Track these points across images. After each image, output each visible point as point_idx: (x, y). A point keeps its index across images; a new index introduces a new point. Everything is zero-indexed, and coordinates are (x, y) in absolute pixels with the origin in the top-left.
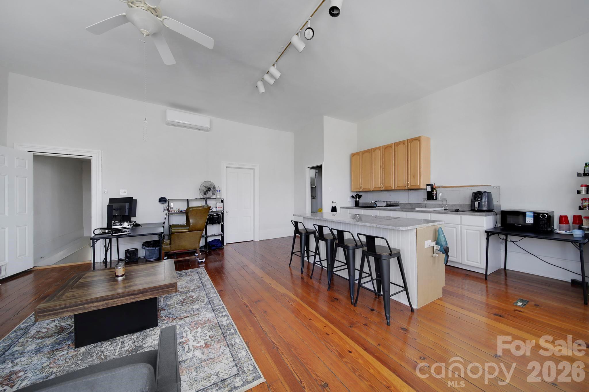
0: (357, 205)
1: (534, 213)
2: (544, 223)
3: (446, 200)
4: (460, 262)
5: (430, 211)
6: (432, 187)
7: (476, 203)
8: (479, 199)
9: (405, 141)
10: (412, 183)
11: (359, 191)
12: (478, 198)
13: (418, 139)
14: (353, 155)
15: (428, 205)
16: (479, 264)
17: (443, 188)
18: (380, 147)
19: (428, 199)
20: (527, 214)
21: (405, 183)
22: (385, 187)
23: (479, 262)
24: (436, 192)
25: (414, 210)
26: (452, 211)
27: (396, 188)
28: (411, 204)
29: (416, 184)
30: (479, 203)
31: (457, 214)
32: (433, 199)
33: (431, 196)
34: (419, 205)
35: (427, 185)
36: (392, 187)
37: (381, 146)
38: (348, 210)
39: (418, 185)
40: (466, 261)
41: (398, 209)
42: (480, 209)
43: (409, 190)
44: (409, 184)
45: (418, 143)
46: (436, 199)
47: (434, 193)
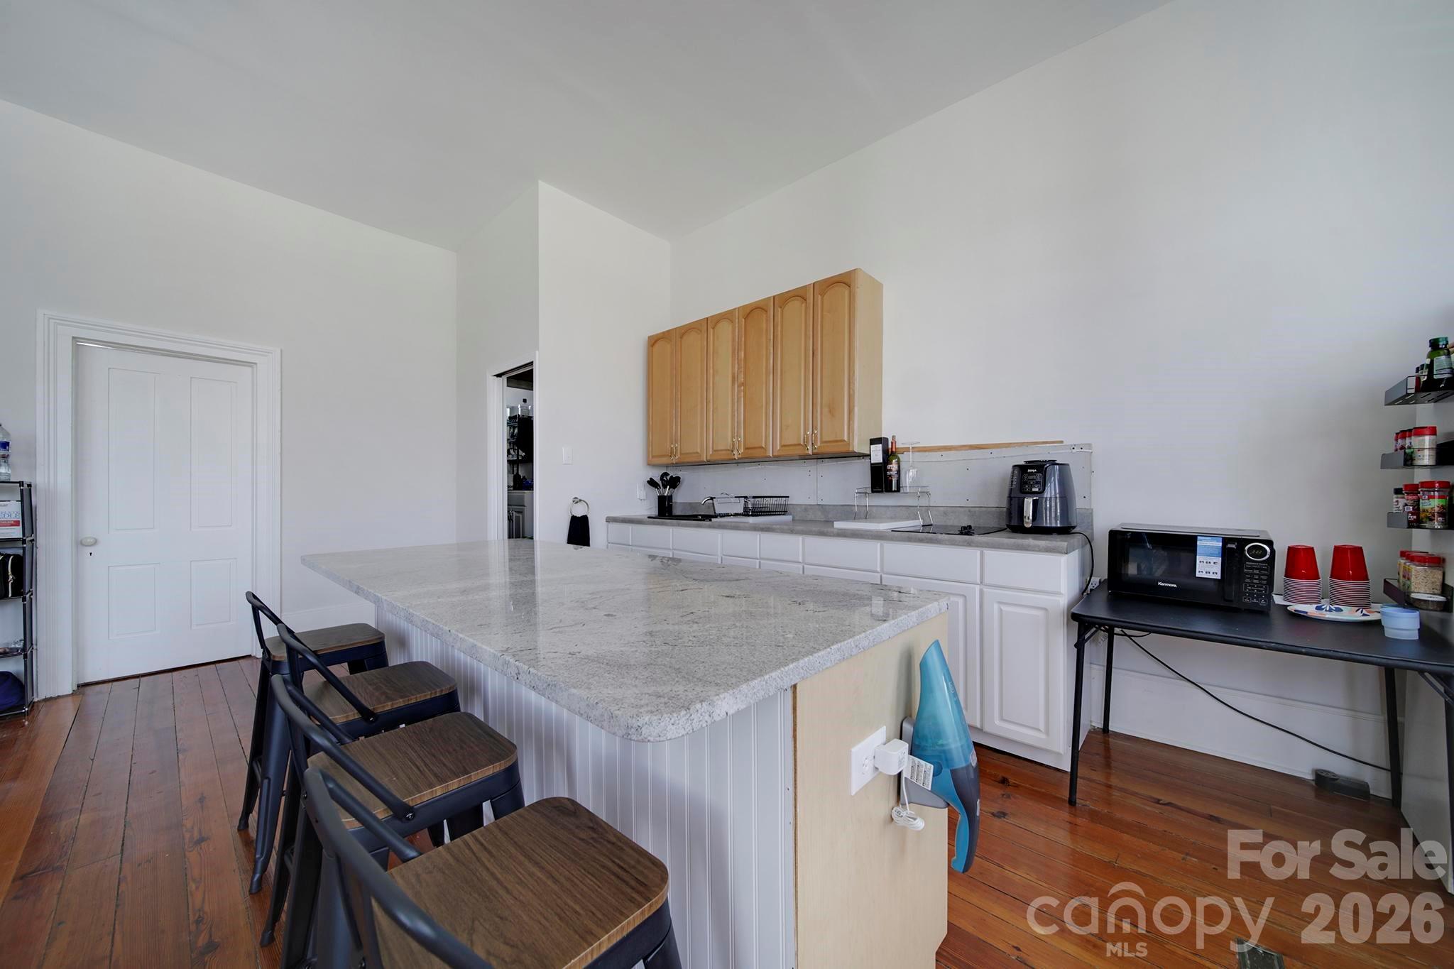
0: (665, 510)
1: (1226, 541)
2: (1260, 579)
3: (927, 493)
4: (979, 726)
5: (878, 531)
6: (888, 450)
7: (1028, 504)
8: (1037, 490)
9: (805, 287)
10: (824, 437)
11: (670, 462)
12: (1032, 486)
13: (844, 281)
14: (654, 341)
15: (874, 509)
16: (1043, 736)
17: (919, 451)
18: (731, 312)
19: (873, 492)
20: (1198, 543)
21: (805, 433)
22: (746, 449)
23: (1042, 727)
24: (899, 467)
25: (830, 530)
26: (947, 530)
27: (779, 450)
28: (822, 507)
29: (838, 439)
30: (1035, 503)
31: (969, 544)
32: (889, 489)
33: (882, 480)
34: (848, 512)
35: (873, 442)
36: (765, 449)
37: (735, 309)
38: (630, 527)
39: (844, 441)
40: (997, 722)
41: (785, 523)
42: (1038, 524)
43: (819, 457)
44: (816, 437)
45: (847, 293)
46: (898, 490)
47: (893, 469)
